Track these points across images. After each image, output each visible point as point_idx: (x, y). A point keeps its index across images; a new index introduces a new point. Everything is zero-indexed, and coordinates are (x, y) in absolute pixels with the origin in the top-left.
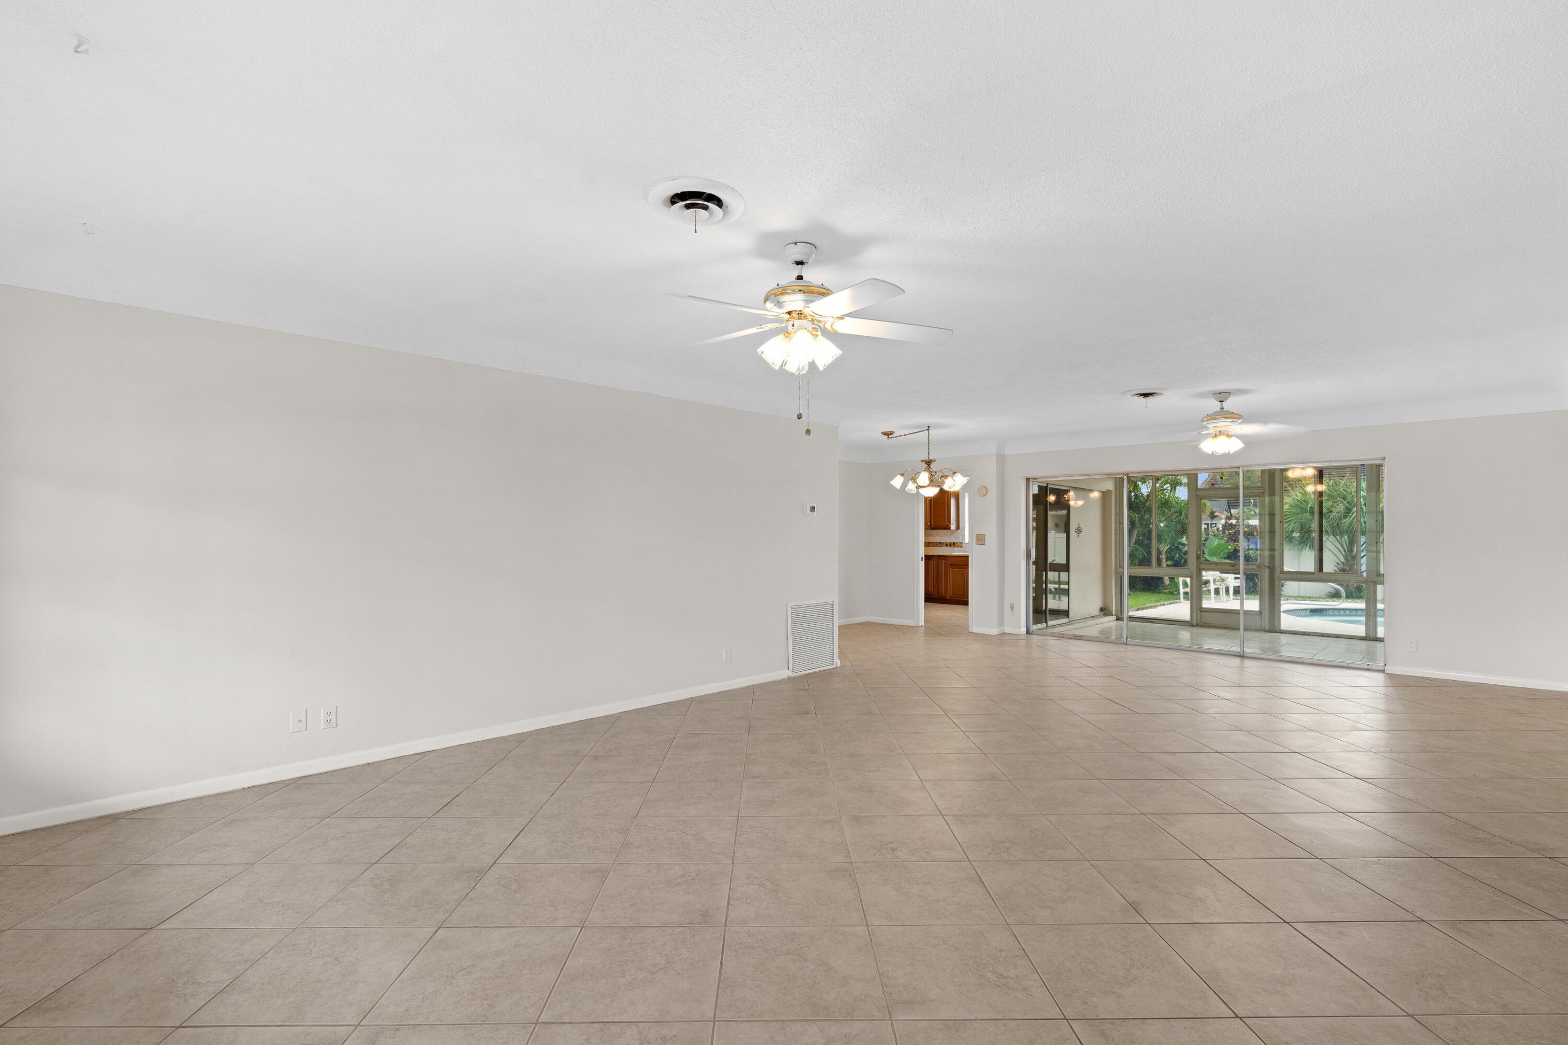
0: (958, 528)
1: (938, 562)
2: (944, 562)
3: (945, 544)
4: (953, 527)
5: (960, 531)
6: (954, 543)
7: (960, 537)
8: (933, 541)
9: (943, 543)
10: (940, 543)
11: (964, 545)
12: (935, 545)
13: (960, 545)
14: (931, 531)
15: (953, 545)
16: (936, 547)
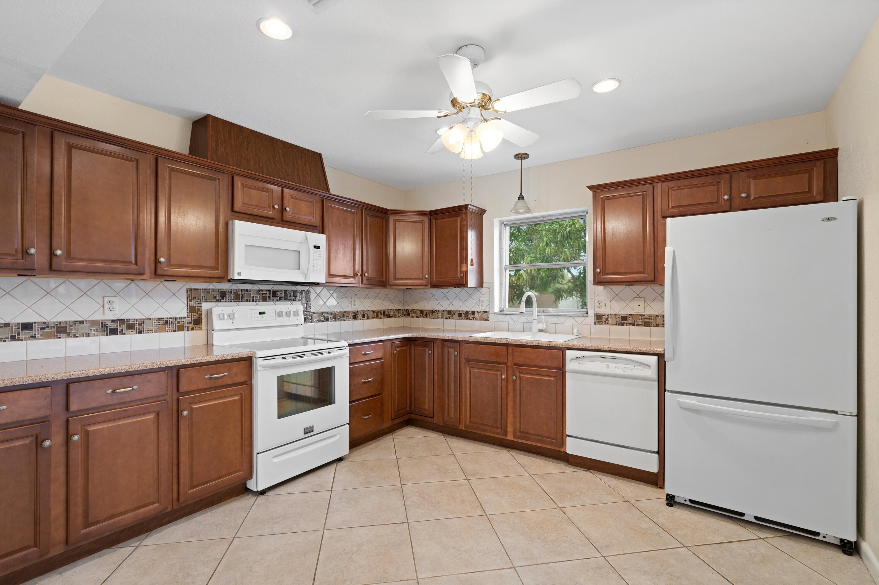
0: (481, 284)
1: (443, 353)
2: (454, 353)
3: (457, 314)
4: (472, 281)
5: (483, 290)
6: (473, 313)
7: (485, 300)
8: (437, 309)
9: (454, 312)
10: (449, 312)
11: (491, 316)
12: (440, 315)
13: (484, 316)
14: (434, 291)
15: (471, 315)
16: (442, 318)
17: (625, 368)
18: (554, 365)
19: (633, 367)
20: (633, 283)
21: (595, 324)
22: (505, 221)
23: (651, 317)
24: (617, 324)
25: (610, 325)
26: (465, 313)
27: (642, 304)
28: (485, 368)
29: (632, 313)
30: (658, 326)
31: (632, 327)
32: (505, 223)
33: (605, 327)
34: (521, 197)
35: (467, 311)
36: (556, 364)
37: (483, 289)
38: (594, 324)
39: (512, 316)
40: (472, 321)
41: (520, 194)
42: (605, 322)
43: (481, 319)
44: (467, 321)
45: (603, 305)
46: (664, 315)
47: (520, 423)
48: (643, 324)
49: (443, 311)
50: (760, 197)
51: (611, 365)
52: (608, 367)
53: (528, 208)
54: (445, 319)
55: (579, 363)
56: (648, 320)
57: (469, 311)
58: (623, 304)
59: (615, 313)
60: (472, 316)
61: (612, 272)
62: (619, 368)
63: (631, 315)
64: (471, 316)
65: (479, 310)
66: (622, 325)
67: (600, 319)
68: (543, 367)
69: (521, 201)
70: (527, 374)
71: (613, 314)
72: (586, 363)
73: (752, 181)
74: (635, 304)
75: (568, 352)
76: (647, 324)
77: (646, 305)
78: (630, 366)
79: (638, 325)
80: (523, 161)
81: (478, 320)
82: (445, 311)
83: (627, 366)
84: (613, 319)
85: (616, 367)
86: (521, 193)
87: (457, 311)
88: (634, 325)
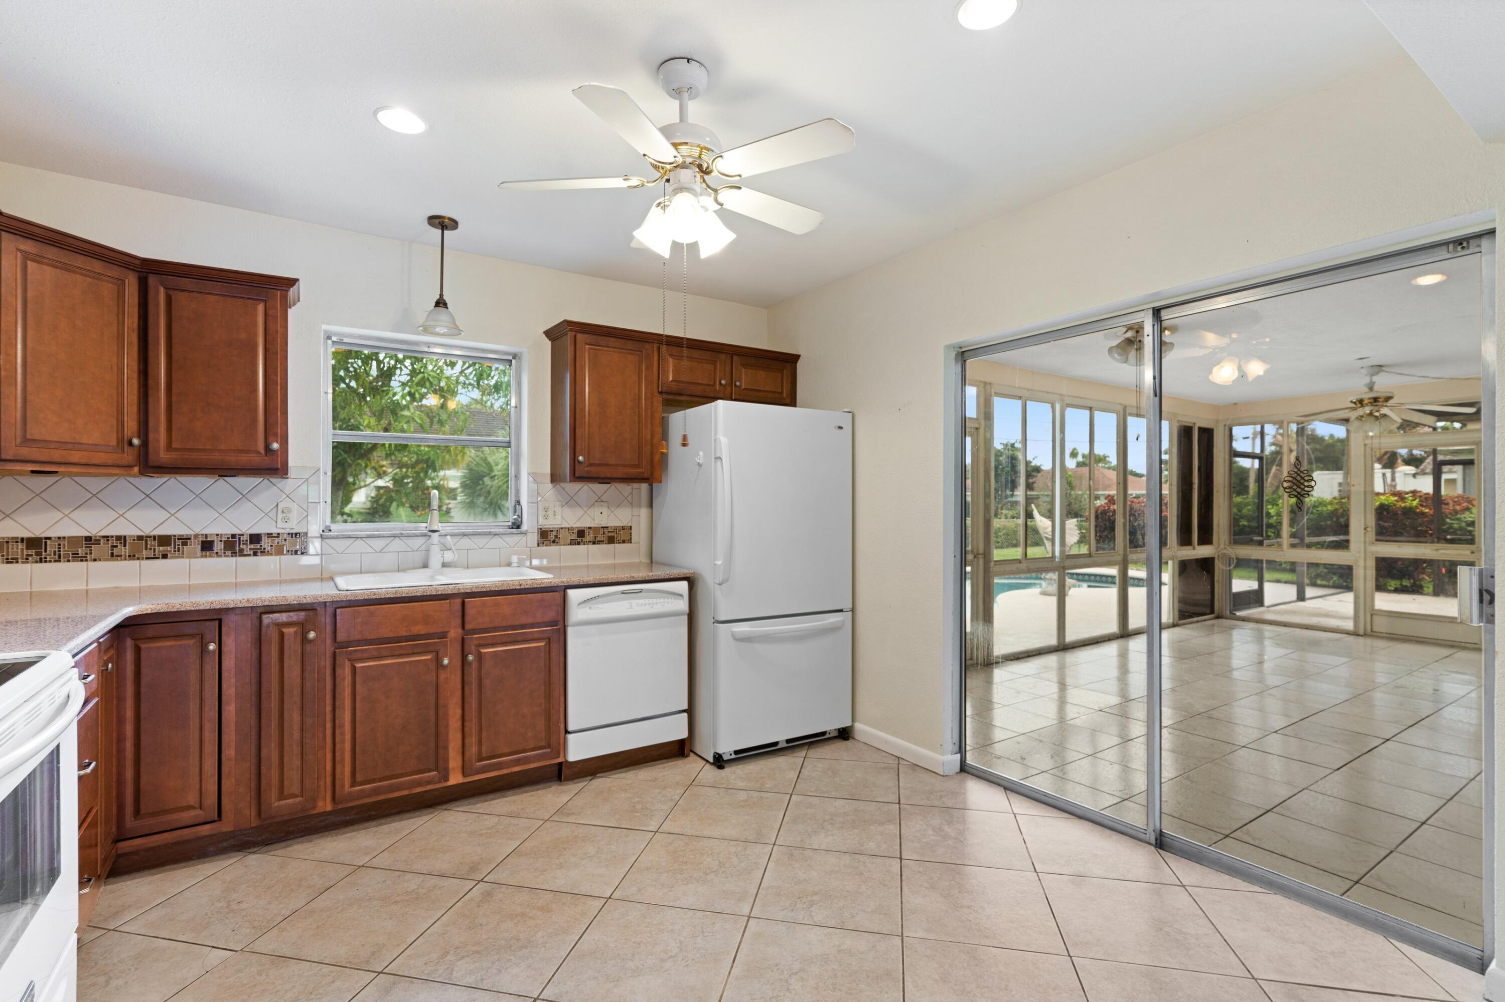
3: (196, 546)
5: (289, 484)
6: (255, 538)
7: (295, 507)
9: (184, 539)
10: (164, 540)
11: (313, 544)
13: (291, 544)
15: (246, 545)
16: (132, 557)
17: (653, 604)
18: (546, 619)
19: (662, 600)
20: (609, 481)
21: (538, 545)
22: (335, 335)
23: (616, 529)
24: (573, 542)
25: (561, 545)
26: (224, 539)
27: (605, 510)
28: (397, 653)
29: (592, 525)
30: (624, 542)
31: (591, 547)
32: (334, 339)
33: (554, 549)
34: (441, 303)
35: (233, 536)
36: (551, 615)
37: (289, 481)
38: (536, 545)
39: (371, 542)
40: (252, 559)
41: (438, 297)
42: (554, 542)
43: (279, 551)
44: (234, 559)
45: (550, 513)
46: (631, 527)
47: (480, 743)
48: (606, 541)
49: (140, 538)
50: (748, 389)
51: (634, 602)
52: (631, 607)
53: (457, 328)
54: (147, 558)
55: (590, 608)
56: (613, 534)
57: (242, 535)
58: (580, 512)
59: (568, 526)
60: (252, 546)
61: (597, 462)
62: (645, 605)
63: (590, 528)
64: (248, 548)
65: (274, 531)
66: (579, 544)
67: (546, 536)
68: (523, 626)
69: (441, 310)
70: (493, 645)
71: (565, 528)
72: (601, 606)
73: (743, 370)
74: (596, 511)
75: (570, 592)
76: (611, 540)
77: (610, 512)
78: (659, 600)
79: (600, 542)
80: (445, 232)
81: (269, 554)
82: (147, 537)
83: (655, 600)
84: (565, 536)
85: (642, 605)
86: (441, 295)
87: (196, 536)
88: (594, 543)
